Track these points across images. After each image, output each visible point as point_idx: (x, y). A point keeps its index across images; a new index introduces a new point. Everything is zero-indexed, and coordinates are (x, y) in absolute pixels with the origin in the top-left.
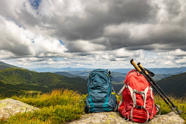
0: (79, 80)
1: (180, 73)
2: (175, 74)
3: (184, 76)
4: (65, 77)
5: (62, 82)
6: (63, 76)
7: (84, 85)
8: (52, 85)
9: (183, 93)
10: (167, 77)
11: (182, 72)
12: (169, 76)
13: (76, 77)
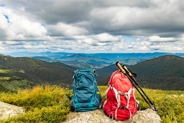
0: (59, 65)
1: (153, 58)
2: (149, 59)
3: (156, 60)
4: (44, 61)
5: (41, 67)
6: (42, 61)
7: (64, 69)
8: (30, 70)
9: (154, 76)
10: (141, 61)
11: (155, 57)
12: (144, 61)
13: (56, 61)
